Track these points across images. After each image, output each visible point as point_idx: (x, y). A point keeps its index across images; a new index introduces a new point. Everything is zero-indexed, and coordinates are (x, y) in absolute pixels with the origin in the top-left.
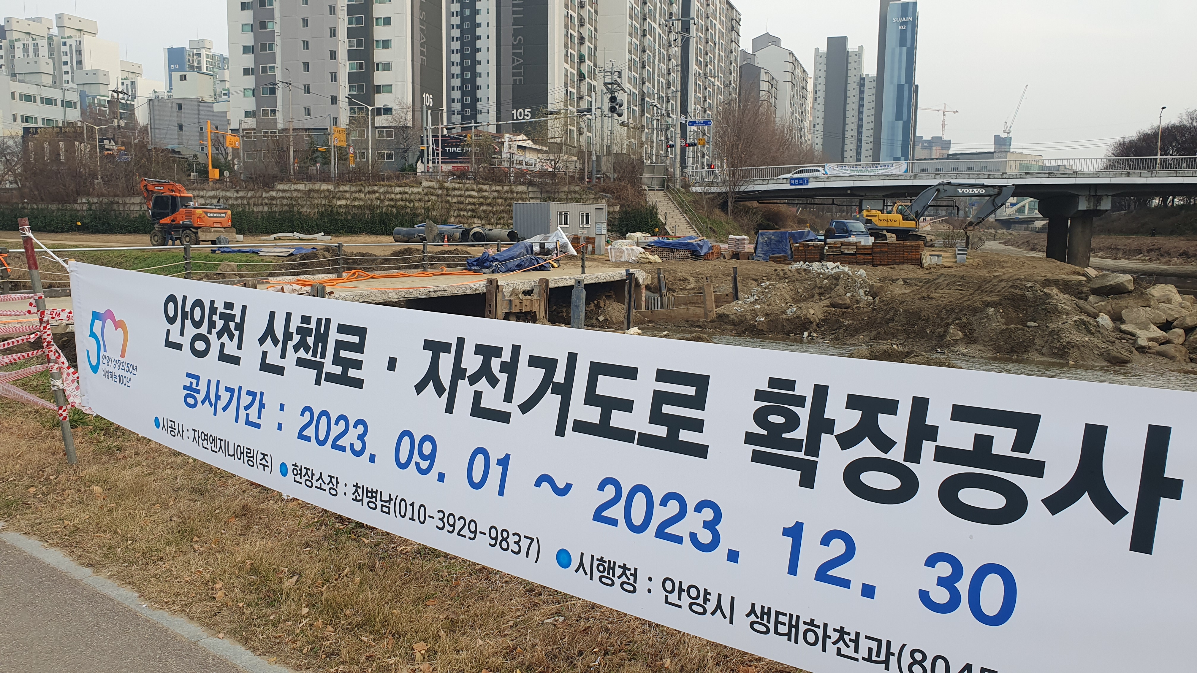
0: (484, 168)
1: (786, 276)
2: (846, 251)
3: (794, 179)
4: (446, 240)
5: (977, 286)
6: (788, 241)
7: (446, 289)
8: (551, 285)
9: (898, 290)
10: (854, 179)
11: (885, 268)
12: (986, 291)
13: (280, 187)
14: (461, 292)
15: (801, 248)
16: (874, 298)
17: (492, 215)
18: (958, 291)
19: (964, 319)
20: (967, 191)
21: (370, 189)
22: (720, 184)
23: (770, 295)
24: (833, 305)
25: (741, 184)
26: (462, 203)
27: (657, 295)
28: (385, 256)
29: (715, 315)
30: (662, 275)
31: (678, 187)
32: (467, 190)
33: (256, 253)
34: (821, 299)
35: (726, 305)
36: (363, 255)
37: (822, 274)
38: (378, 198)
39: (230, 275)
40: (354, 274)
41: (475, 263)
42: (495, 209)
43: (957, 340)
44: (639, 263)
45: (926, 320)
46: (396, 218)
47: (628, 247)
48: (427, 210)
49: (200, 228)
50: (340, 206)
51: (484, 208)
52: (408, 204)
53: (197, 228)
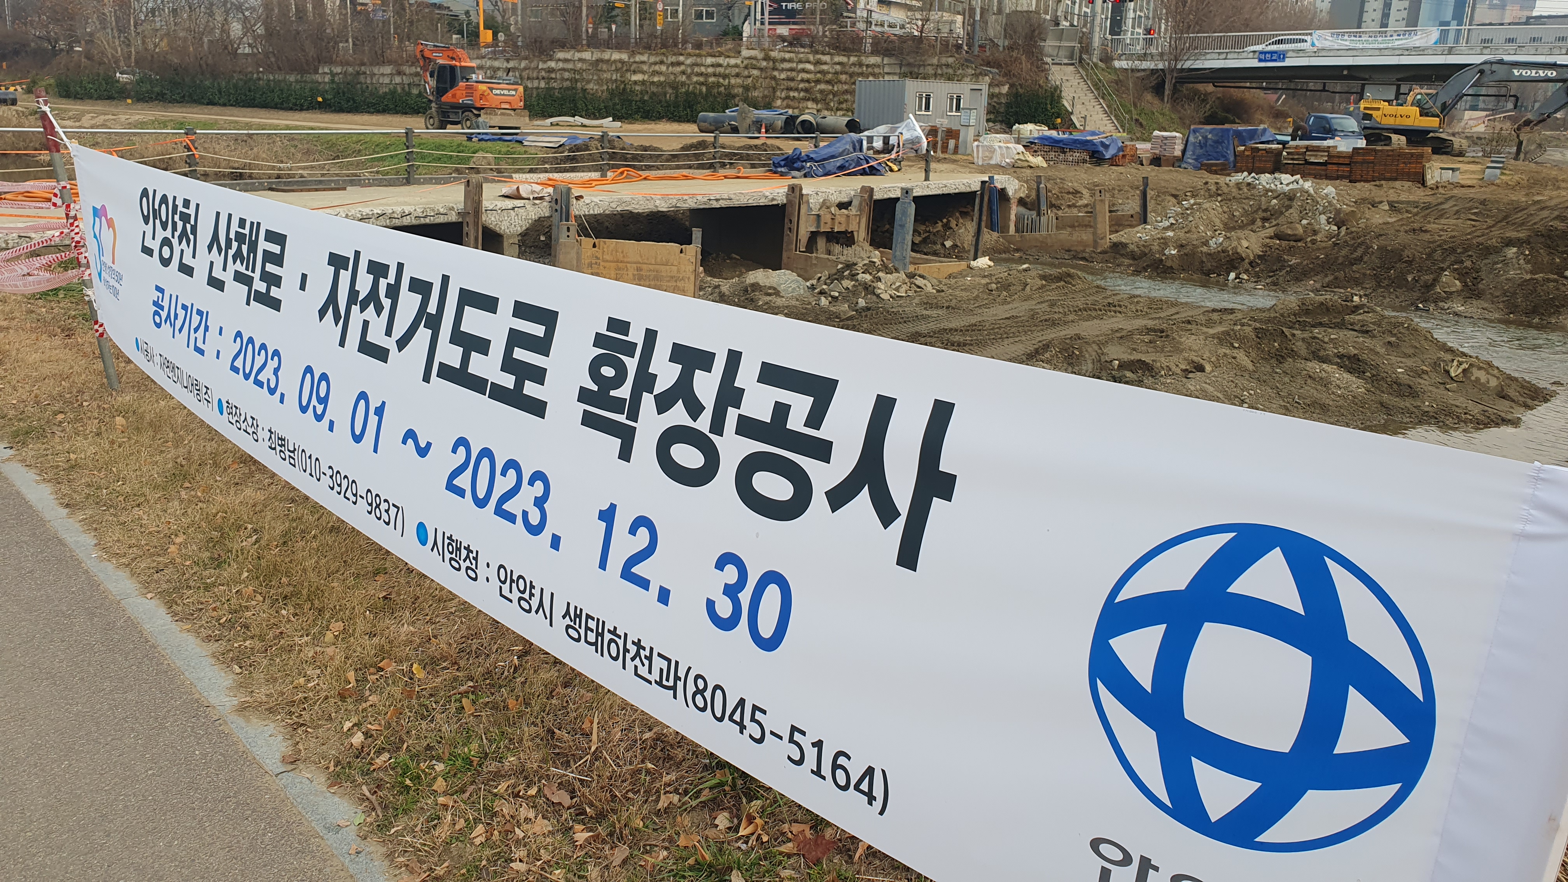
0: (831, 31)
1: (1220, 192)
2: (1313, 160)
3: (1265, 53)
4: (763, 130)
5: (1500, 217)
6: (1231, 142)
7: (732, 196)
8: (877, 196)
9: (1378, 218)
10: (1354, 53)
11: (1367, 185)
12: (1515, 224)
13: (561, 55)
14: (752, 202)
15: (1247, 153)
16: (1339, 228)
17: (831, 97)
18: (1469, 222)
19: (1468, 264)
20: (1526, 73)
21: (673, 59)
22: (1156, 58)
23: (1191, 219)
24: (1277, 236)
25: (1185, 58)
26: (792, 79)
27: (1034, 213)
28: (673, 151)
29: (1108, 244)
30: (1042, 186)
31: (1095, 60)
32: (801, 61)
33: (520, 142)
34: (1264, 227)
35: (1126, 231)
36: (645, 149)
37: (1272, 191)
38: (683, 73)
39: (485, 169)
40: (622, 173)
41: (782, 163)
42: (836, 89)
43: (1451, 293)
44: (1015, 168)
45: (1410, 263)
46: (705, 100)
47: (1002, 144)
48: (746, 89)
49: (483, 108)
50: (635, 82)
51: (822, 86)
52: (721, 80)
53: (479, 109)
